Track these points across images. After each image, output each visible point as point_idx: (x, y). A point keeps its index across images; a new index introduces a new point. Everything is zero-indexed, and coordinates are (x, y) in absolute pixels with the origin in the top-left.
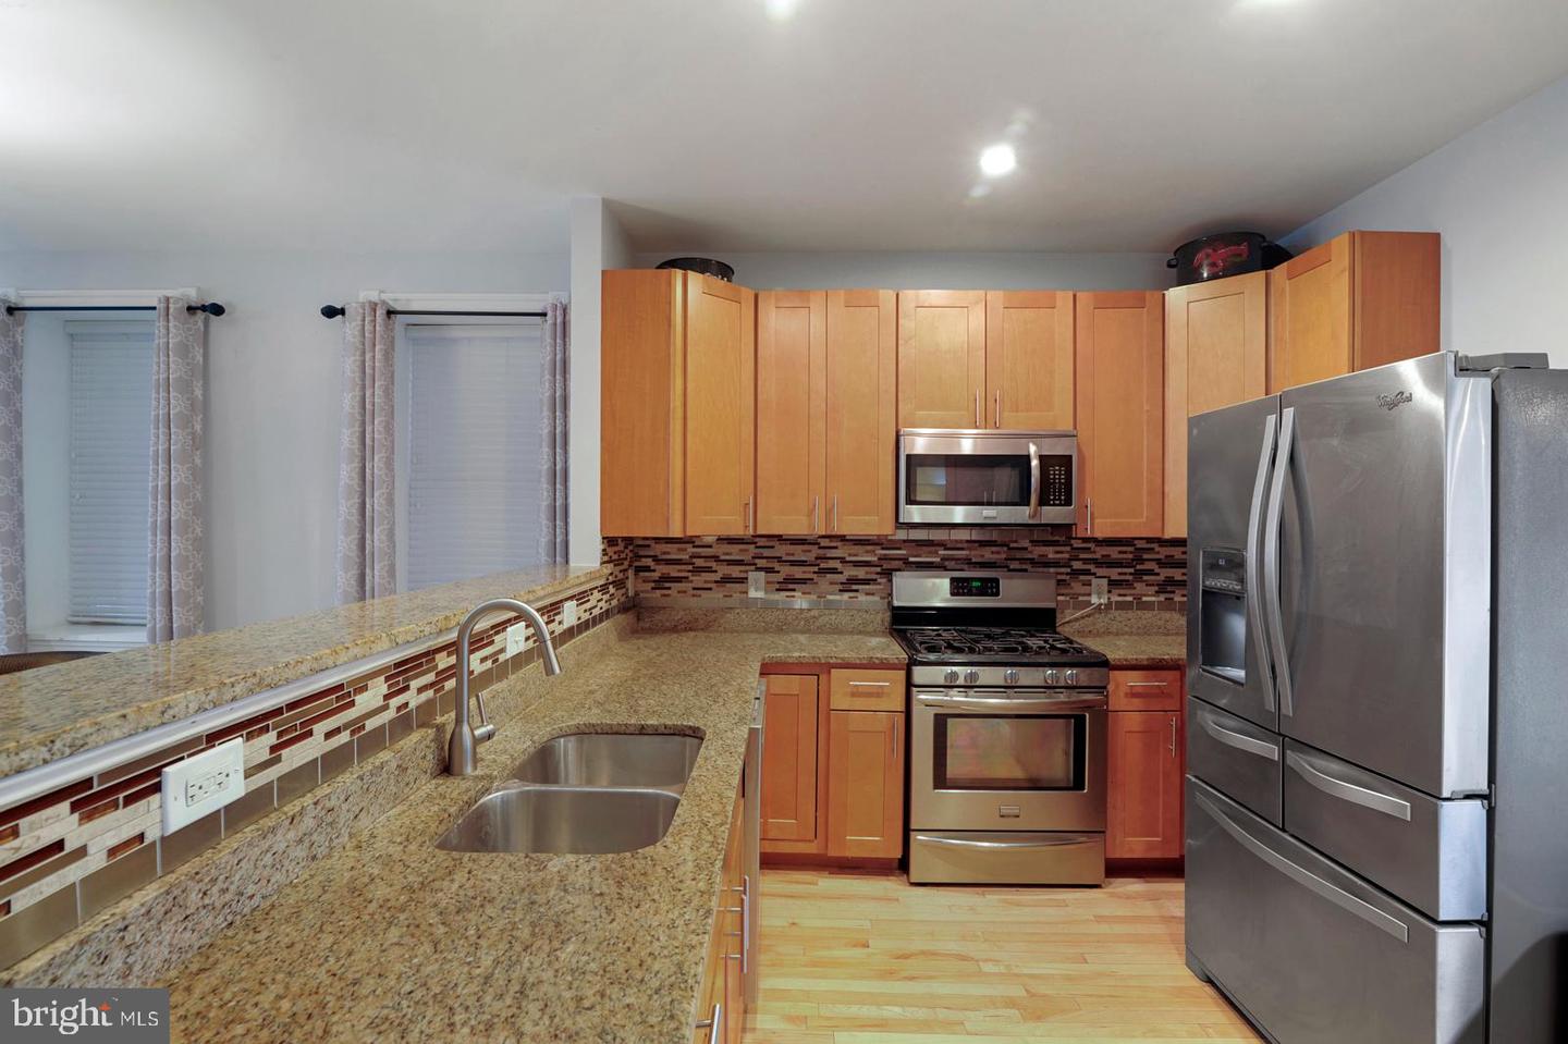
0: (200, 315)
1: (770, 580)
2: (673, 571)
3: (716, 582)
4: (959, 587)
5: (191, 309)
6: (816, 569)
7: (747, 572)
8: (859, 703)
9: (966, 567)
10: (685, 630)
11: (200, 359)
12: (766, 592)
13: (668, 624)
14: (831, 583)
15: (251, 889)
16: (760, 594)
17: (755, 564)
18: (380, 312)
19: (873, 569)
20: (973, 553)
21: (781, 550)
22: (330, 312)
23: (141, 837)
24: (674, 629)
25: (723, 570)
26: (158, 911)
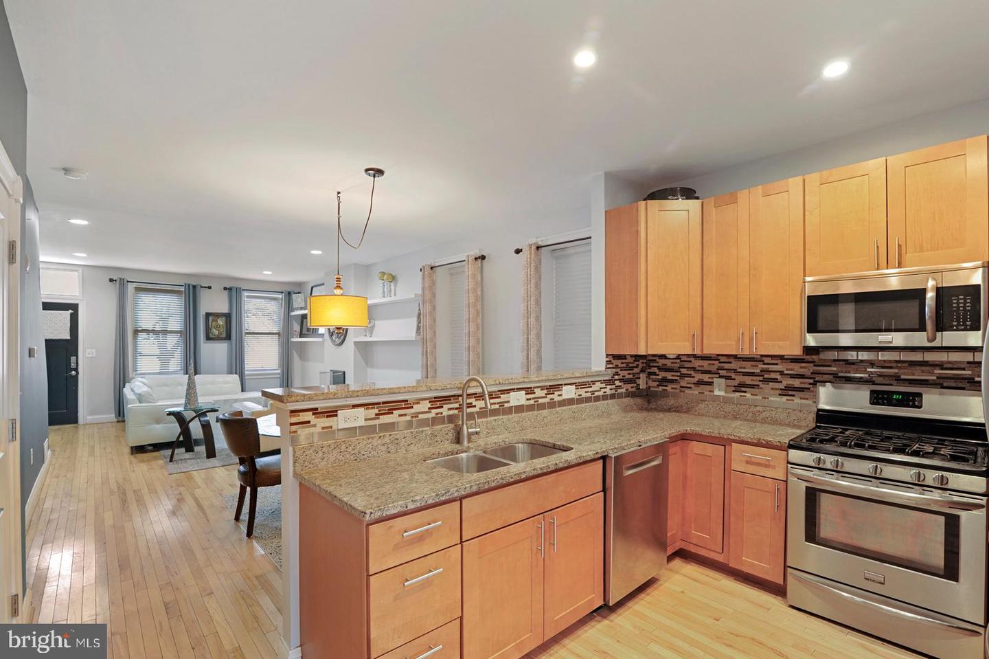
0: (480, 260)
1: (728, 384)
2: (669, 376)
3: (694, 384)
4: (877, 398)
5: (476, 259)
6: (761, 378)
7: (712, 378)
8: (752, 469)
9: (895, 383)
10: (675, 411)
11: (479, 279)
12: (726, 392)
13: (665, 407)
14: (772, 389)
15: (363, 452)
16: (722, 393)
17: (719, 374)
18: (534, 248)
19: (807, 380)
20: (902, 371)
21: (735, 365)
22: (518, 251)
23: (331, 427)
24: (669, 410)
25: (698, 376)
26: (332, 447)
